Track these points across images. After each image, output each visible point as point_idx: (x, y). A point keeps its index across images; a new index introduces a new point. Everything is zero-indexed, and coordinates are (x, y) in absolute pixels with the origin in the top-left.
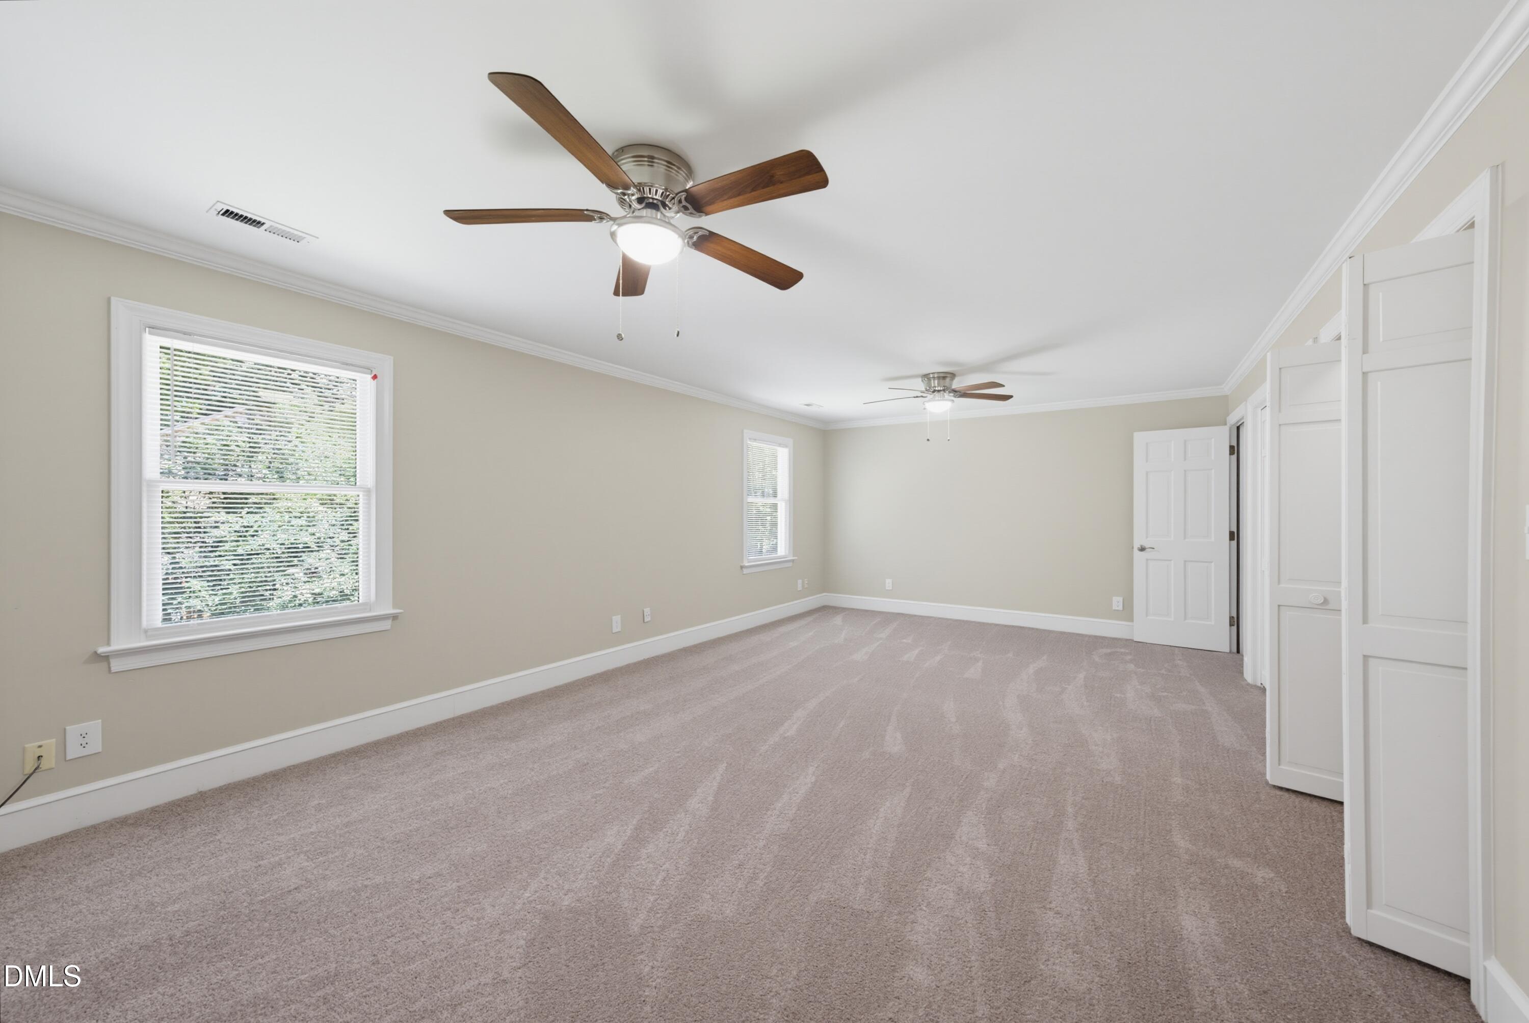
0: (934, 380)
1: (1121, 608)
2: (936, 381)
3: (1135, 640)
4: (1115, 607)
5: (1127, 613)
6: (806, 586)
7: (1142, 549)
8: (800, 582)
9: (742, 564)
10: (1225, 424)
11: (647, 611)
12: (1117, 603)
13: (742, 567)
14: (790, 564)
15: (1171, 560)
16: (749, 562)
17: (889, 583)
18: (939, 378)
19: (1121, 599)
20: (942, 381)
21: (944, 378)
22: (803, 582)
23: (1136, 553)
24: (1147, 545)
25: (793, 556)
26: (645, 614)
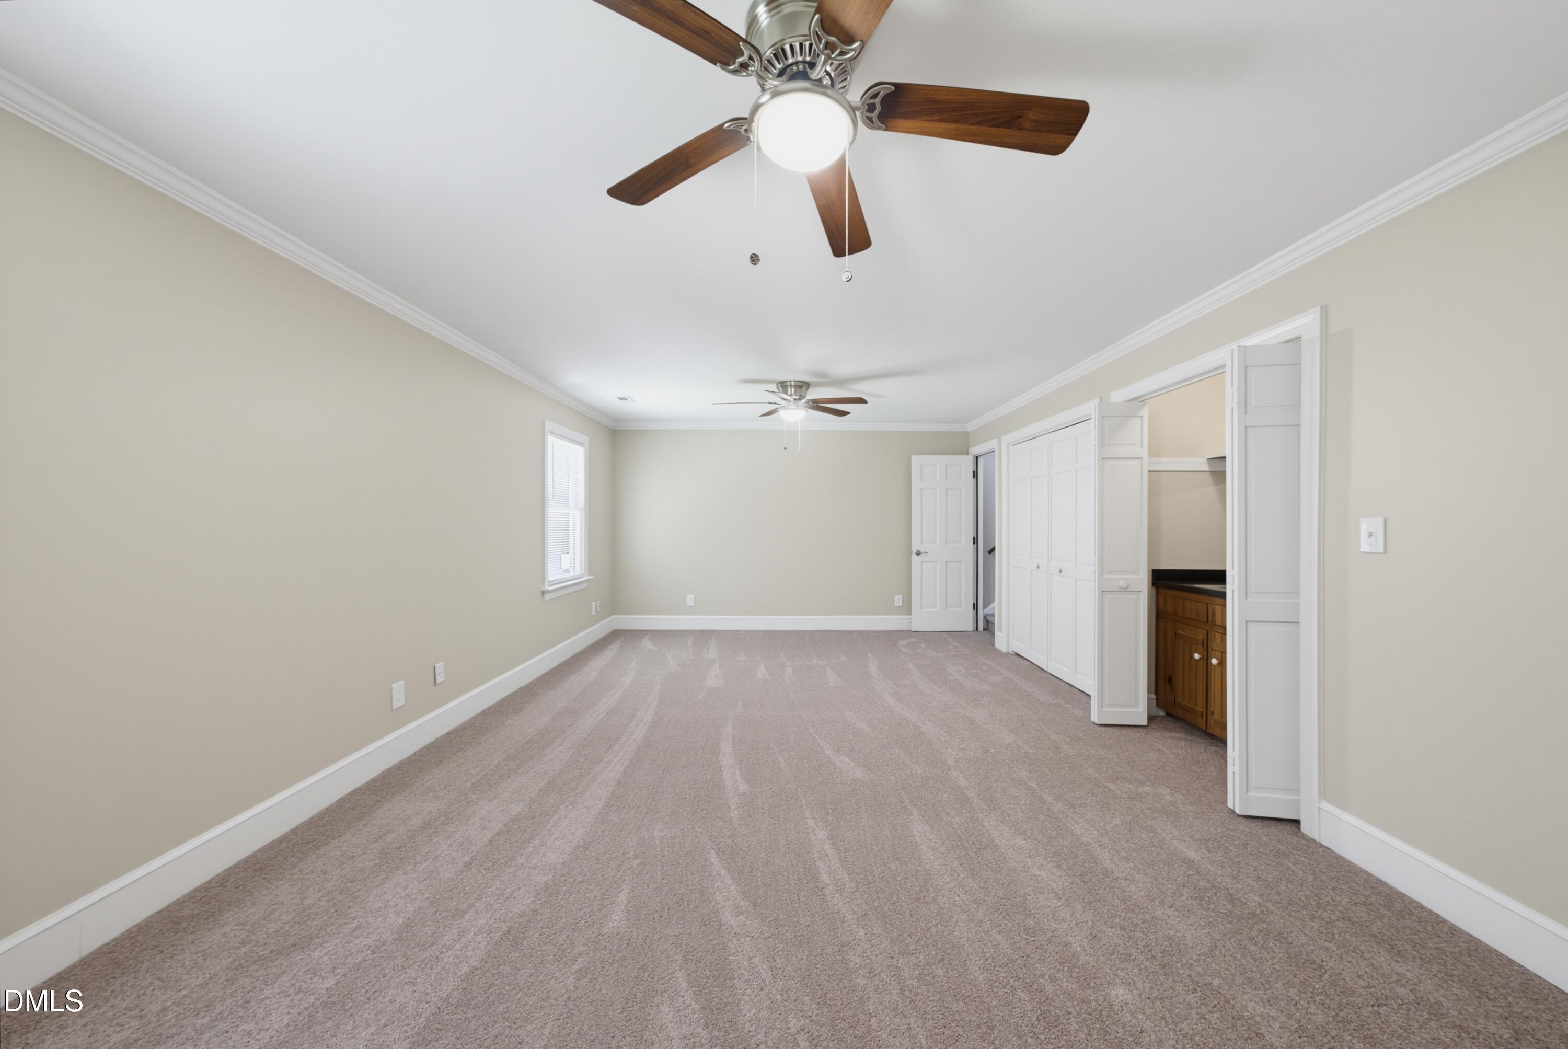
0: (791, 388)
1: (900, 604)
2: (793, 389)
3: (913, 630)
4: (896, 604)
5: (907, 609)
6: (599, 609)
7: (918, 554)
8: (594, 604)
9: (543, 589)
10: (968, 454)
11: (440, 666)
12: (898, 600)
13: (543, 593)
14: (585, 585)
15: (937, 562)
16: (550, 586)
17: (690, 600)
18: (796, 386)
19: (901, 597)
20: (799, 390)
21: (801, 387)
22: (597, 603)
23: (914, 556)
24: (922, 550)
25: (589, 575)
26: (437, 672)
